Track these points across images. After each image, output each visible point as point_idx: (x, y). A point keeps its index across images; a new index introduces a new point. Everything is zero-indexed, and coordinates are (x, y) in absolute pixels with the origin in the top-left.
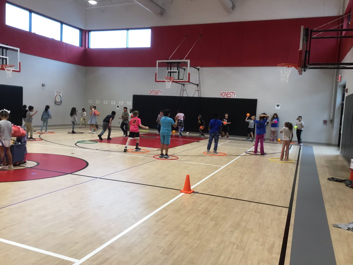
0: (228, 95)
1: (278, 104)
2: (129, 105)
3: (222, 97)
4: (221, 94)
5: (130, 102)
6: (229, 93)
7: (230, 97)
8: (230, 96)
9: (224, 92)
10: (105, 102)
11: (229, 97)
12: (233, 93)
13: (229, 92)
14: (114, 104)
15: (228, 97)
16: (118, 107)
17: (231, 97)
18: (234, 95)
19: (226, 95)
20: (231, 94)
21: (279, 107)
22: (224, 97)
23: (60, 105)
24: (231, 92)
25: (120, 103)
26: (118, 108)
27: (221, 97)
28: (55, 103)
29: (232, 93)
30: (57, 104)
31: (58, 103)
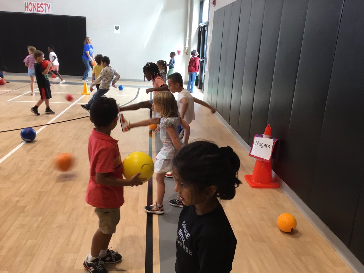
0: (39, 9)
1: (117, 26)
3: (29, 12)
4: (26, 7)
6: (39, 6)
7: (42, 12)
8: (42, 10)
9: (30, 3)
11: (40, 13)
12: (46, 6)
13: (39, 4)
15: (39, 11)
17: (44, 13)
18: (49, 8)
19: (36, 9)
20: (43, 6)
21: (119, 30)
22: (32, 12)
24: (42, 4)
27: (27, 12)
29: (45, 4)
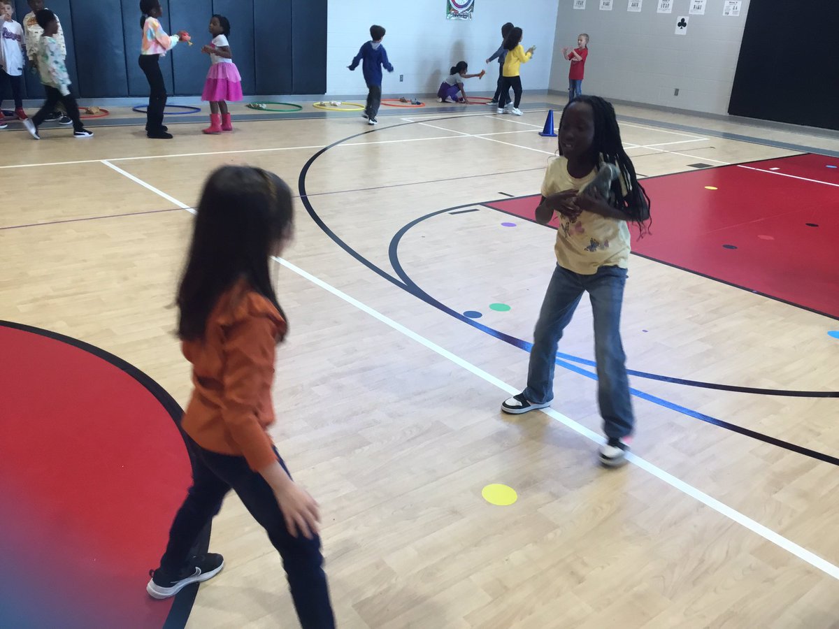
2: (731, 14)
5: (739, 5)
10: (633, 5)
14: (669, 11)
16: (682, 24)
23: (465, 16)
25: (691, 7)
26: (682, 31)
28: (450, 7)
30: (456, 14)
31: (460, 11)
